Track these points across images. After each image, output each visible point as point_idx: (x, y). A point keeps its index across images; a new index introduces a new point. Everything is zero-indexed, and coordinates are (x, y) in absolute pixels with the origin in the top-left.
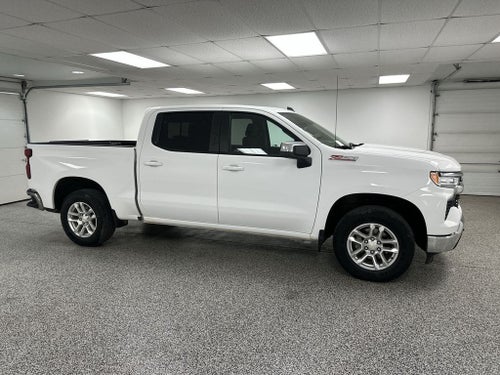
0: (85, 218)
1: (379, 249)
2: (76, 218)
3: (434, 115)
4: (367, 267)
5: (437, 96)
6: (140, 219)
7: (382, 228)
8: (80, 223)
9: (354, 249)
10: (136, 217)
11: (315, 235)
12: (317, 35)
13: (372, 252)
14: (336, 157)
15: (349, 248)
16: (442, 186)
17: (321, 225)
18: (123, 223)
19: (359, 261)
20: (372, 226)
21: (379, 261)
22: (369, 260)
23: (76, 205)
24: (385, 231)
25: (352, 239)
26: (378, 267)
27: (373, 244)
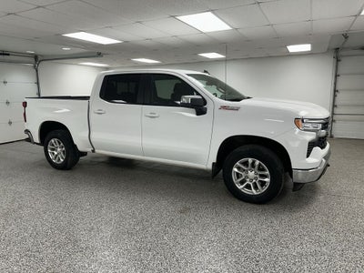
0: (59, 150)
1: (256, 178)
2: (53, 149)
3: (336, 76)
4: (246, 191)
5: (338, 61)
6: (93, 151)
7: (257, 162)
8: (56, 153)
9: (238, 178)
10: (90, 149)
11: (210, 167)
12: (214, 13)
13: (251, 180)
14: (224, 108)
15: (234, 177)
16: (305, 130)
17: (213, 159)
18: (84, 154)
19: (240, 187)
20: (250, 160)
21: (256, 187)
22: (248, 187)
23: (53, 141)
24: (260, 165)
25: (235, 170)
26: (254, 192)
27: (251, 174)
